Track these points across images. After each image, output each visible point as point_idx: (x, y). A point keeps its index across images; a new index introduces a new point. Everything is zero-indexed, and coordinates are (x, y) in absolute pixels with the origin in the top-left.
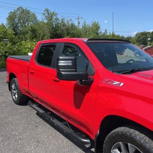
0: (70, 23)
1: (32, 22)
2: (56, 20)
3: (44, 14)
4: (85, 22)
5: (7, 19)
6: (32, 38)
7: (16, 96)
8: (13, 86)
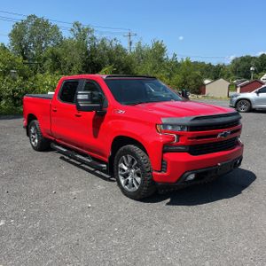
0: (114, 45)
1: (54, 40)
2: (92, 39)
3: (72, 30)
4: (140, 42)
5: (10, 35)
6: (53, 70)
7: (36, 141)
8: (32, 130)
